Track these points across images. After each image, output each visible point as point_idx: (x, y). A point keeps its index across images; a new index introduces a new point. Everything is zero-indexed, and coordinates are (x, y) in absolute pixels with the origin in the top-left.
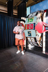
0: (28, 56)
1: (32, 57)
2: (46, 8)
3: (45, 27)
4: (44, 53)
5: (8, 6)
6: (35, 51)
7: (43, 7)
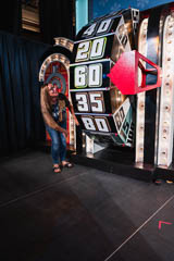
1: (100, 184)
3: (145, 72)
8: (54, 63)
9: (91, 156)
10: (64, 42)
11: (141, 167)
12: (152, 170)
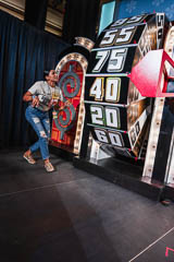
3: (167, 79)
6: (112, 172)
8: (71, 63)
10: (82, 42)
11: (149, 182)
12: (161, 187)
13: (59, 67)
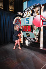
0: (25, 52)
2: (43, 2)
3: (43, 21)
4: (42, 48)
5: (3, 2)
7: (41, 1)
9: (27, 45)
13: (14, 21)
